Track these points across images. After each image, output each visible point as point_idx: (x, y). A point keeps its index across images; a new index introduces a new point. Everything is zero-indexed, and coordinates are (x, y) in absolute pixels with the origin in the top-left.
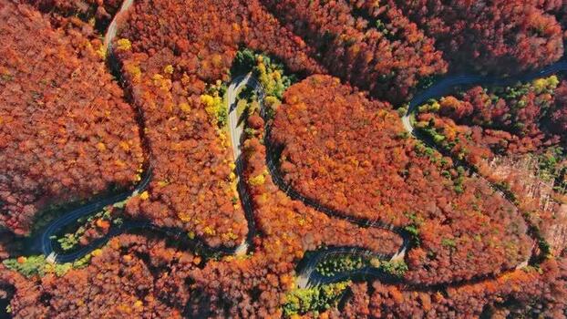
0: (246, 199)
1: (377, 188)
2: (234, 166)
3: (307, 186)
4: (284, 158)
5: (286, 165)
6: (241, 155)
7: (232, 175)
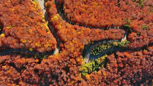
0: (53, 30)
1: (108, 12)
2: (43, 16)
3: (78, 18)
4: (65, 7)
5: (67, 11)
6: (46, 12)
7: (44, 20)
